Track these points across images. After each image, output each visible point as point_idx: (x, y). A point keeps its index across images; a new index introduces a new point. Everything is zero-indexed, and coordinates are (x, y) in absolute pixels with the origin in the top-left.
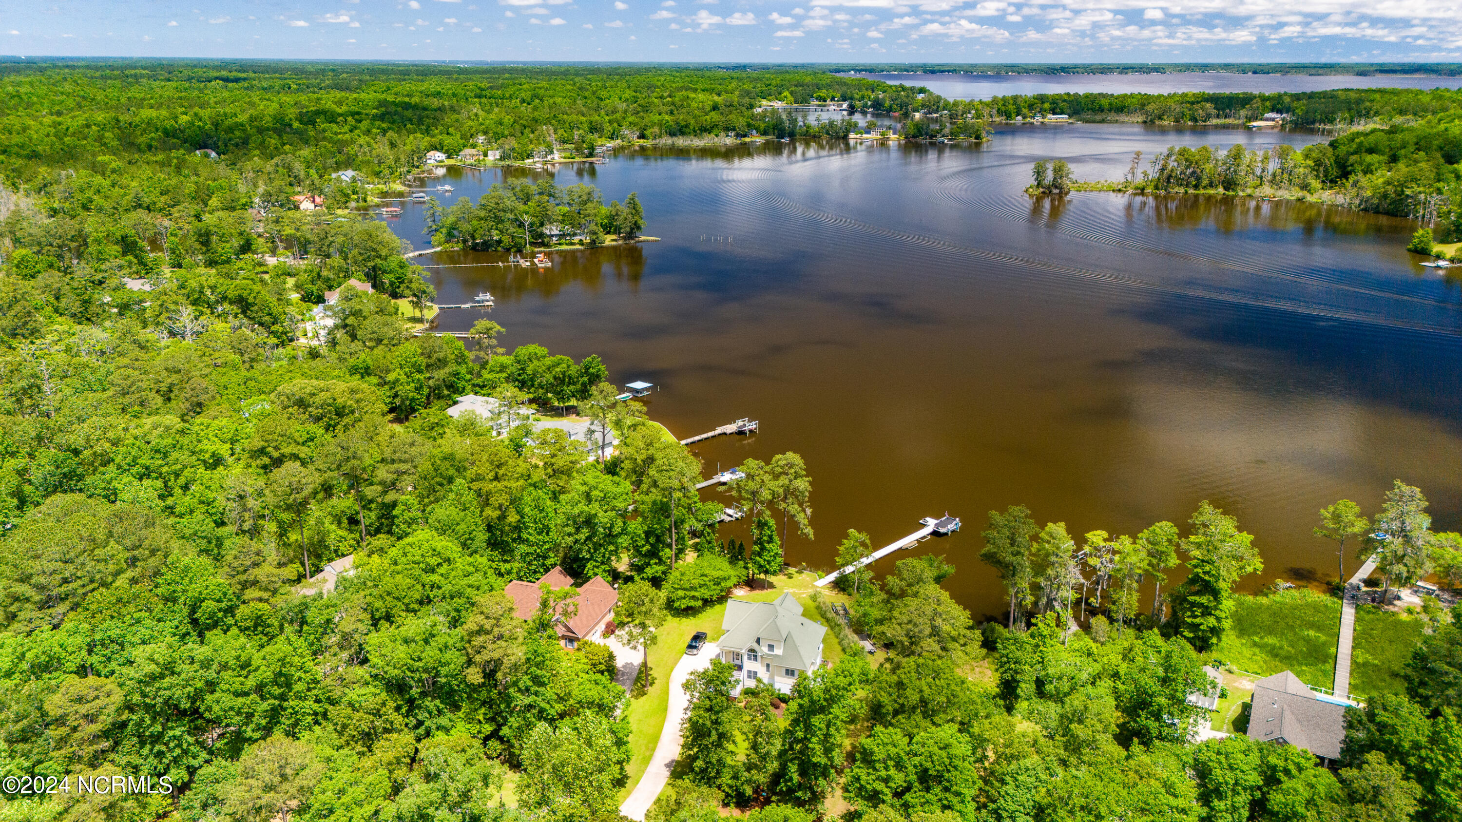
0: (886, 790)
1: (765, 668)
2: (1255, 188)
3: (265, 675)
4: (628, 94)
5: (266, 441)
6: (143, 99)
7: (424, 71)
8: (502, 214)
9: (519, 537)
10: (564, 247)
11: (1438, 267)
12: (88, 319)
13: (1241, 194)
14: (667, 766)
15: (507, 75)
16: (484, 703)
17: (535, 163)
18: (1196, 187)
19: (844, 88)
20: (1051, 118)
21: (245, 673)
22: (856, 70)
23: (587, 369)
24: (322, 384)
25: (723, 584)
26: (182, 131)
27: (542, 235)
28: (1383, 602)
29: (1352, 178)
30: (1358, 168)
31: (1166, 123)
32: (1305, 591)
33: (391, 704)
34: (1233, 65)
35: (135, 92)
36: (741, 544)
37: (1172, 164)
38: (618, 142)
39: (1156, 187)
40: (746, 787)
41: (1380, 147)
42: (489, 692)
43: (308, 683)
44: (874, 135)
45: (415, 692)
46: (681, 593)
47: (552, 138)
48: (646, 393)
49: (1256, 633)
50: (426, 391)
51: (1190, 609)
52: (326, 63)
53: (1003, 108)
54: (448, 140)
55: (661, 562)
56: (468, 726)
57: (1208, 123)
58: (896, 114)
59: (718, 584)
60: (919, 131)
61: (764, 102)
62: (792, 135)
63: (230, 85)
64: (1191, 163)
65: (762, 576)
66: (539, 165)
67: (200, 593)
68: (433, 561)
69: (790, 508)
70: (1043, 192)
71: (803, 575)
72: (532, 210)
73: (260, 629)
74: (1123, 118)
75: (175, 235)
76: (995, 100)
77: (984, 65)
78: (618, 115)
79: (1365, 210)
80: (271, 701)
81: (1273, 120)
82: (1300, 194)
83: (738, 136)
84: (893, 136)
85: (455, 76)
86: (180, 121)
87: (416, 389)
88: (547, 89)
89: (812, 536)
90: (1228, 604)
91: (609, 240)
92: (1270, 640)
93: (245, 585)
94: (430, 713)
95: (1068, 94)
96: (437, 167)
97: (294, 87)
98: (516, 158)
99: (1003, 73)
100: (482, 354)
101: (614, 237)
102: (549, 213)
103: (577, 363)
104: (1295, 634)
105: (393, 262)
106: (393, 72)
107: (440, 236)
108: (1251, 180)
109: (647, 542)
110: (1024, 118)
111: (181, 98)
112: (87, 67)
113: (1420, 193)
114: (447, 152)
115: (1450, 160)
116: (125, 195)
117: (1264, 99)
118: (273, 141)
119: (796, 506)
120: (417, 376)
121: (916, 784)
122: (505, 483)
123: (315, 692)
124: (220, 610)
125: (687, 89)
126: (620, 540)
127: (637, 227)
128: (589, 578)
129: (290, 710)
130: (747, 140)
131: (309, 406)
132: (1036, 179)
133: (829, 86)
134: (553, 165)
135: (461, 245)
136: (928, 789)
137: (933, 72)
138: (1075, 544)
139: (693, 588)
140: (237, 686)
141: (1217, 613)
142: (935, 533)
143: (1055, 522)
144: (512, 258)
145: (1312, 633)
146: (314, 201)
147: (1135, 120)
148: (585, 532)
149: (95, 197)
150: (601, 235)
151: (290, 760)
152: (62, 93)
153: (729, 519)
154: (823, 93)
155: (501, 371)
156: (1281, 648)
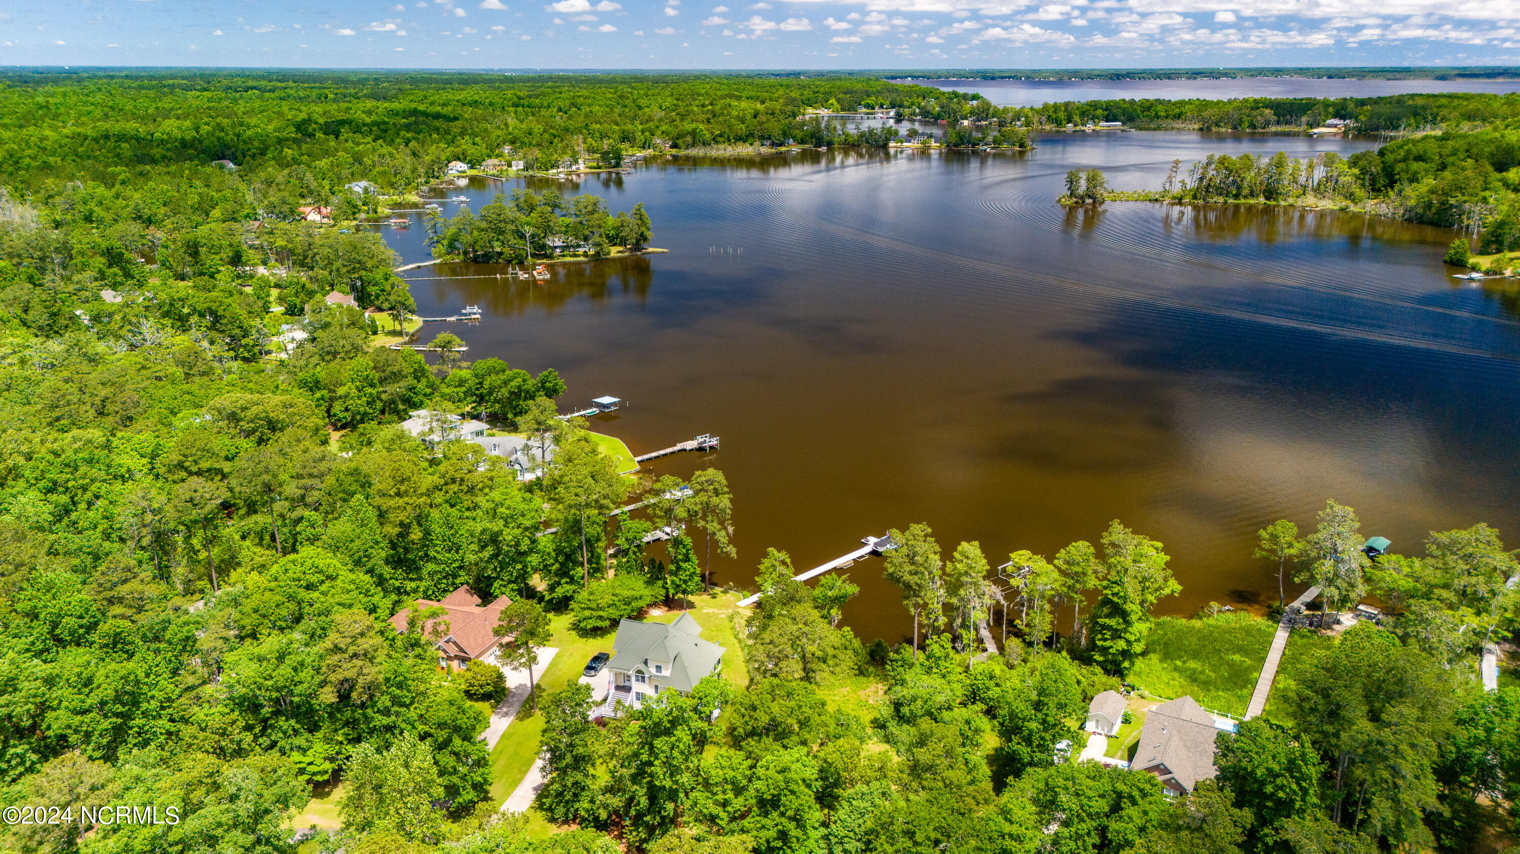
0: (723, 815)
1: (653, 690)
2: (1298, 197)
3: (105, 693)
4: (669, 102)
5: (185, 456)
6: (172, 109)
7: (466, 80)
8: (502, 225)
9: (426, 555)
10: (568, 259)
11: (1472, 280)
12: (56, 332)
13: (1283, 203)
14: (535, 789)
15: (550, 84)
16: (347, 723)
17: (559, 174)
18: (1236, 196)
19: (894, 95)
20: (1103, 125)
21: (87, 690)
22: (913, 77)
23: (543, 383)
24: (256, 397)
25: (633, 604)
26: (200, 142)
27: (544, 247)
28: (1320, 626)
29: (1397, 187)
30: (1405, 176)
31: (1223, 130)
32: (1242, 614)
33: (241, 723)
34: (1308, 69)
35: (166, 103)
36: (660, 563)
37: (1211, 173)
38: (650, 152)
39: (1195, 197)
40: (601, 811)
41: (1429, 154)
42: (353, 712)
43: (162, 702)
44: (915, 144)
45: (266, 711)
46: (587, 613)
47: (581, 148)
48: (613, 408)
49: (1180, 657)
50: (379, 405)
51: (1100, 632)
52: (369, 72)
53: (1054, 116)
54: (471, 151)
55: (572, 581)
56: (326, 747)
57: (1267, 130)
58: (944, 122)
59: (630, 603)
60: (961, 139)
61: (810, 110)
62: (829, 144)
63: (267, 95)
64: (1231, 171)
65: (680, 595)
66: (562, 176)
67: (61, 609)
68: (314, 579)
69: (708, 526)
70: (1076, 202)
71: (728, 595)
72: (534, 221)
73: (119, 646)
74: (1178, 124)
75: (167, 247)
76: (1046, 107)
77: (1047, 71)
78: (651, 125)
79: (1409, 220)
80: (114, 720)
81: (1335, 126)
82: (1344, 203)
83: (773, 145)
84: (933, 144)
85: (497, 85)
86: (201, 132)
87: (368, 403)
88: (586, 98)
89: (734, 555)
90: (1140, 628)
91: (614, 252)
92: (1192, 664)
93: (111, 601)
94: (285, 733)
95: (1124, 100)
96: (459, 177)
97: (331, 96)
98: (539, 168)
99: (1066, 78)
100: (444, 368)
101: (620, 249)
102: (551, 224)
103: (534, 376)
104: (1221, 658)
105: (378, 275)
106: (436, 81)
107: (441, 248)
108: (1295, 190)
109: (556, 560)
110: (1075, 125)
111: (209, 108)
112: (127, 77)
113: (1465, 202)
114: (470, 162)
115: (1501, 167)
116: (127, 206)
117: (1326, 104)
118: (290, 152)
119: (715, 524)
120: (369, 390)
121: (755, 809)
122: (406, 499)
123: (170, 711)
124: (81, 627)
125: (731, 96)
126: (529, 559)
127: (643, 238)
128: (496, 597)
129: (136, 729)
130: (783, 149)
131: (242, 420)
132: (1069, 189)
133: (879, 93)
134: (578, 175)
135: (462, 257)
136: (766, 814)
137: (993, 78)
138: (989, 563)
139: (599, 608)
140: (76, 704)
141: (1128, 636)
142: (874, 553)
143: (969, 541)
144: (510, 270)
145: (1237, 657)
146: (320, 212)
147: (1191, 127)
148: (489, 551)
149: (96, 209)
150: (606, 247)
151: (84, 778)
152: (92, 104)
153: (666, 537)
154: (871, 100)
155: (460, 385)
156: (1202, 672)
